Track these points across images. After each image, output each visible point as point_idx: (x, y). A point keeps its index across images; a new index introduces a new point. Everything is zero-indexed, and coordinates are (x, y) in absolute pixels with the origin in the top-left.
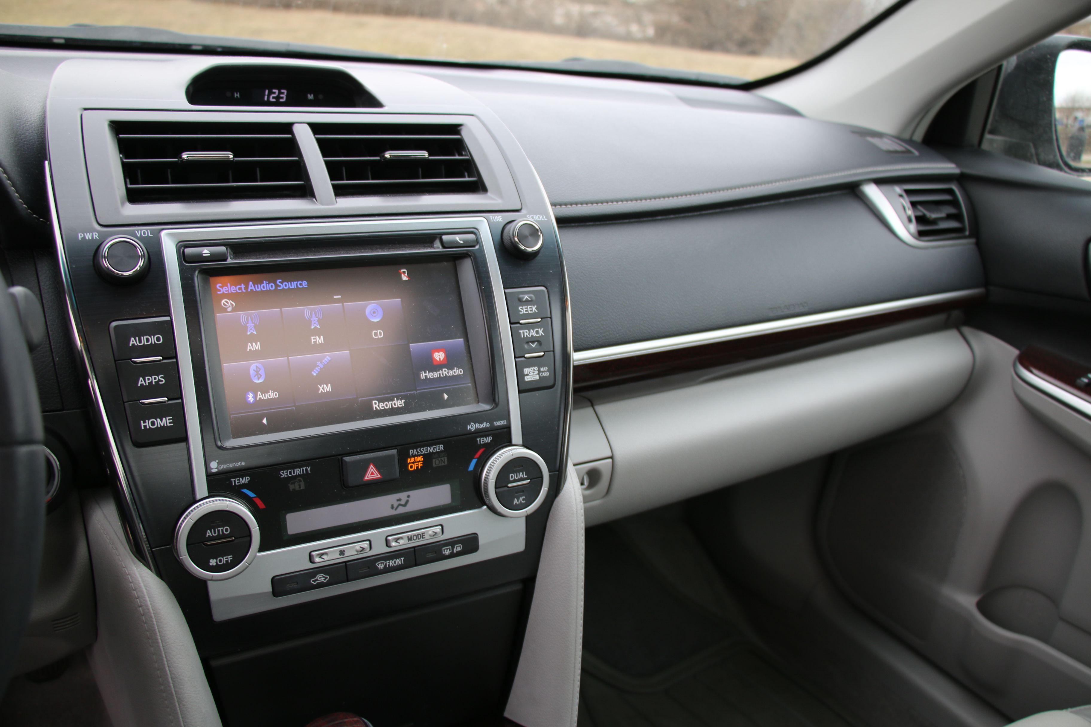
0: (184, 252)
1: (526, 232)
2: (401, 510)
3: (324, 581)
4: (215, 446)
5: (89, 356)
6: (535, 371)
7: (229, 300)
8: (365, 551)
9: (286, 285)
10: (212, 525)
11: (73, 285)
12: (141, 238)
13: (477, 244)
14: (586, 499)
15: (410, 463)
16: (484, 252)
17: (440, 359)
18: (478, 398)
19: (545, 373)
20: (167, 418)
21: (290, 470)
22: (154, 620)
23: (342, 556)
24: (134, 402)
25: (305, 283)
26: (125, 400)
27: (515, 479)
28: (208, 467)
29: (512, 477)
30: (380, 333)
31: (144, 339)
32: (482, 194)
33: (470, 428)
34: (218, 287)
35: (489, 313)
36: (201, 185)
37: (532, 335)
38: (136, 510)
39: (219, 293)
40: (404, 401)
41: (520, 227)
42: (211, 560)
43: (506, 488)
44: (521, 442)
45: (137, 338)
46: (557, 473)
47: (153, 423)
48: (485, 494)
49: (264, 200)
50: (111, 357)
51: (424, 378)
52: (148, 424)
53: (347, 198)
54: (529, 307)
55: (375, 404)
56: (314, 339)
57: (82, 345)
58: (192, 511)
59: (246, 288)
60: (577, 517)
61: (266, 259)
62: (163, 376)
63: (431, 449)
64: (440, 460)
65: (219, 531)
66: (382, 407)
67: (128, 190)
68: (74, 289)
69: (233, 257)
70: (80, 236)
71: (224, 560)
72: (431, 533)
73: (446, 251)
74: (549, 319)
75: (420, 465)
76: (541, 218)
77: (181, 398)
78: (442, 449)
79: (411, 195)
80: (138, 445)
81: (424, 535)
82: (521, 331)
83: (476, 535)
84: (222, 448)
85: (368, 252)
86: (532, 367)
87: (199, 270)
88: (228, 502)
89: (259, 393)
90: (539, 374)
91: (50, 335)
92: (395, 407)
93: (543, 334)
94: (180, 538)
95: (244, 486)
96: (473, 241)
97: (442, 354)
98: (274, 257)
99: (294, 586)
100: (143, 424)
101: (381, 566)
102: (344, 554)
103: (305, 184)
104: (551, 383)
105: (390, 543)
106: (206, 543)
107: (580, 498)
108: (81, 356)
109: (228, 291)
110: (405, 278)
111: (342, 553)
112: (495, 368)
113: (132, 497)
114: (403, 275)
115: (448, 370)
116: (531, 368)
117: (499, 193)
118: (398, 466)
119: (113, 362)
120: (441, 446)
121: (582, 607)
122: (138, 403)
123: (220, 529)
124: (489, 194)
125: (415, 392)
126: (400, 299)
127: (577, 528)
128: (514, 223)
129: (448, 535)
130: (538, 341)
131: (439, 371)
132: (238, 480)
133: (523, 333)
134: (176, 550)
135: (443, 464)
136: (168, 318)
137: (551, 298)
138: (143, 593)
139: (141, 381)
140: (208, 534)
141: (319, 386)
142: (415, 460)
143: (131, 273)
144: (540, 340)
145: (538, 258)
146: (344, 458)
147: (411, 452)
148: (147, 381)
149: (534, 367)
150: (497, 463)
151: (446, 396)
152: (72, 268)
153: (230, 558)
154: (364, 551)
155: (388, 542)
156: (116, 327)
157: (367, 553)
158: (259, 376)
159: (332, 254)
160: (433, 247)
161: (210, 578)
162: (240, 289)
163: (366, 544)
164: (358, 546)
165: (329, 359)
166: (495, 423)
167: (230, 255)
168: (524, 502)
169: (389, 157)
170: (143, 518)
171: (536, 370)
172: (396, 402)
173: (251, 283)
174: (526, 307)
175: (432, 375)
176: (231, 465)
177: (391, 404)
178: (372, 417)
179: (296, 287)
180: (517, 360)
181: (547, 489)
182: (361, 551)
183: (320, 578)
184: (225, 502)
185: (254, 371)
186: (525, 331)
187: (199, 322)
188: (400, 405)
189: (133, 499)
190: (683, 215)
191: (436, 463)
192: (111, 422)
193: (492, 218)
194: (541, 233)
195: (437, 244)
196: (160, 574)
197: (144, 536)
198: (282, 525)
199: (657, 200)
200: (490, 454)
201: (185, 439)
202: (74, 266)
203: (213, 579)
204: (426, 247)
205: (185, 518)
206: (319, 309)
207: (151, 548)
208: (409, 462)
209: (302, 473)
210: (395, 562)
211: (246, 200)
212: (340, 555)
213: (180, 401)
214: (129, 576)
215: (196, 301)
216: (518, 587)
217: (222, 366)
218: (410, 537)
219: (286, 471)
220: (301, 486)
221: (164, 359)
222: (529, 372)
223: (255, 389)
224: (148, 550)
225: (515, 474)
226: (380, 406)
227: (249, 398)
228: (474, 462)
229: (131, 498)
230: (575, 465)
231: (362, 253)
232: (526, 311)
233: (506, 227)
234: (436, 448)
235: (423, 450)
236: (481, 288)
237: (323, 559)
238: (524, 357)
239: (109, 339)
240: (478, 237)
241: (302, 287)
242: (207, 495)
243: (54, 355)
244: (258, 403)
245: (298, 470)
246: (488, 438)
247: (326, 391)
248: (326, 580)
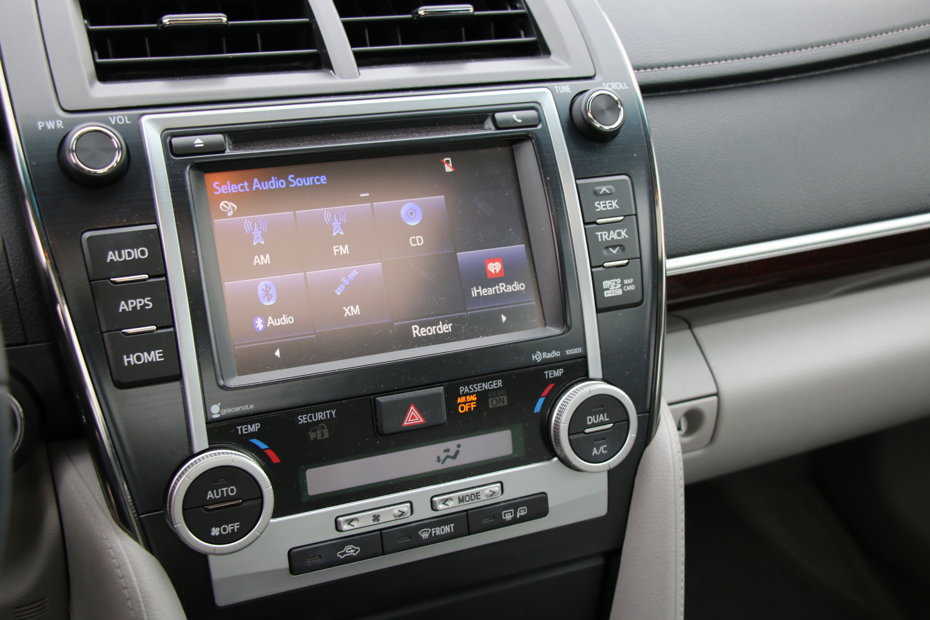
0: (170, 142)
1: (602, 105)
2: (450, 464)
3: (353, 554)
4: (216, 385)
5: (57, 276)
6: (616, 284)
7: (229, 202)
8: (405, 515)
9: (299, 182)
10: (214, 484)
11: (35, 187)
12: (116, 126)
13: (539, 123)
14: (685, 448)
15: (460, 404)
16: (549, 133)
17: (495, 270)
18: (545, 320)
19: (630, 286)
20: (157, 352)
21: (310, 414)
22: (142, 605)
23: (376, 523)
24: (114, 332)
25: (323, 179)
26: (104, 329)
27: (593, 422)
28: (208, 411)
29: (590, 420)
30: (420, 239)
31: (125, 253)
32: (544, 58)
33: (535, 359)
34: (215, 186)
35: (556, 210)
36: (188, 57)
37: (613, 238)
38: (120, 467)
39: (216, 193)
40: (451, 324)
41: (594, 99)
42: (213, 529)
43: (582, 435)
44: (600, 376)
45: (117, 252)
46: (648, 414)
47: (139, 358)
48: (555, 442)
49: (269, 74)
50: (85, 276)
51: (476, 295)
52: (133, 359)
53: (372, 68)
54: (607, 202)
55: (416, 329)
56: (336, 248)
57: (49, 262)
58: (189, 467)
59: (250, 186)
60: (674, 471)
61: (274, 149)
62: (149, 298)
63: (486, 386)
64: (498, 400)
65: (222, 492)
66: (424, 333)
67: (97, 66)
68: (36, 192)
69: (232, 148)
70: (40, 125)
71: (229, 528)
72: (487, 492)
73: (500, 133)
74: (634, 217)
75: (472, 406)
76: (621, 86)
77: (173, 325)
78: (500, 385)
79: (453, 63)
80: (120, 385)
81: (479, 495)
82: (599, 234)
83: (544, 495)
84: (225, 388)
85: (402, 137)
86: (613, 279)
87: (190, 164)
88: (233, 456)
89: (270, 318)
90: (622, 287)
91: (8, 250)
92: (440, 332)
93: (627, 237)
94: (174, 501)
95: (253, 435)
96: (534, 119)
97: (498, 265)
98: (284, 146)
99: (317, 561)
100: (126, 360)
101: (425, 535)
102: (378, 520)
103: (319, 52)
104: (638, 299)
105: (436, 506)
106: (207, 507)
107: (678, 447)
108: (48, 276)
109: (228, 190)
110: (449, 169)
111: (376, 518)
112: (566, 281)
113: (114, 451)
114: (446, 165)
115: (506, 285)
116: (612, 281)
117: (566, 56)
118: (445, 407)
119: (87, 282)
120: (499, 381)
121: (682, 589)
122: (119, 333)
123: (224, 489)
124: (552, 57)
125: (465, 313)
126: (443, 196)
127: (675, 485)
128: (587, 94)
129: (509, 495)
130: (620, 246)
131: (495, 286)
132: (245, 428)
133: (601, 235)
134: (169, 517)
135: (502, 404)
136: (154, 227)
137: (636, 190)
138: (129, 571)
139: (123, 306)
140: (209, 496)
141: (344, 308)
142: (466, 399)
143: (106, 171)
144: (622, 244)
145: (618, 138)
146: (377, 398)
147: (462, 389)
148: (130, 306)
149: (616, 278)
150: (570, 403)
151: (504, 318)
152: (31, 165)
153: (236, 526)
154: (402, 516)
155: (434, 504)
156: (90, 239)
157: (408, 518)
158: (270, 297)
159: (357, 141)
160: (483, 128)
161: (212, 552)
162: (243, 187)
163: (406, 506)
164: (396, 510)
165: (357, 273)
166: (566, 351)
167: (229, 145)
168: (606, 452)
169: (424, 14)
170: (128, 477)
171: (618, 282)
172: (441, 326)
173: (256, 180)
174: (604, 202)
175: (486, 291)
176: (237, 409)
177: (436, 329)
178: (412, 346)
179: (312, 184)
180: (594, 270)
181: (634, 435)
182: (400, 516)
183: (348, 550)
184: (230, 455)
185: (262, 291)
186: (603, 233)
187: (193, 230)
188: (446, 330)
189: (115, 454)
190: (808, 74)
191: (493, 403)
192: (87, 358)
193: (558, 88)
194: (622, 105)
195: (489, 124)
196: (149, 547)
197: (130, 499)
198: (301, 484)
199: (773, 55)
200: (561, 391)
201: (179, 377)
202: (34, 163)
203: (216, 552)
204: (475, 128)
205: (180, 476)
206: (342, 211)
207: (139, 515)
208: (459, 402)
209: (325, 418)
210: (443, 529)
211: (245, 74)
212: (374, 520)
213: (172, 329)
214: (111, 550)
215: (188, 204)
216: (599, 562)
217: (223, 285)
218: (461, 498)
219: (306, 415)
220: (324, 434)
221: (150, 277)
222: (610, 286)
223: (265, 312)
224: (135, 517)
225: (594, 416)
226: (422, 332)
227: (257, 324)
228: (541, 401)
229: (112, 451)
230: (670, 404)
231: (394, 138)
232: (604, 207)
233: (576, 100)
234: (492, 384)
235: (477, 386)
236: (546, 180)
237: (353, 526)
238: (602, 266)
239: (82, 254)
240: (540, 113)
241: (319, 183)
242: (207, 446)
243: (13, 275)
244: (269, 330)
245: (320, 415)
246: (558, 370)
247: (353, 315)
248: (357, 553)
